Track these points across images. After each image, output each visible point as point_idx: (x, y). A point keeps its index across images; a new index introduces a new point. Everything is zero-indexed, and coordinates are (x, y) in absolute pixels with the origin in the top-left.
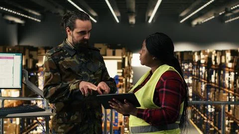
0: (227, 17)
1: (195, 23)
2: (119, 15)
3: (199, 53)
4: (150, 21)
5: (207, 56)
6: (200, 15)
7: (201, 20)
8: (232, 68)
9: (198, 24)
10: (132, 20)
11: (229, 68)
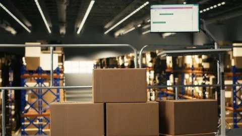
0: (144, 29)
1: (117, 34)
2: (51, 26)
3: (123, 58)
4: (79, 32)
5: (129, 60)
6: (121, 27)
7: (122, 32)
8: (152, 67)
9: (120, 35)
10: (63, 31)
11: (149, 68)
